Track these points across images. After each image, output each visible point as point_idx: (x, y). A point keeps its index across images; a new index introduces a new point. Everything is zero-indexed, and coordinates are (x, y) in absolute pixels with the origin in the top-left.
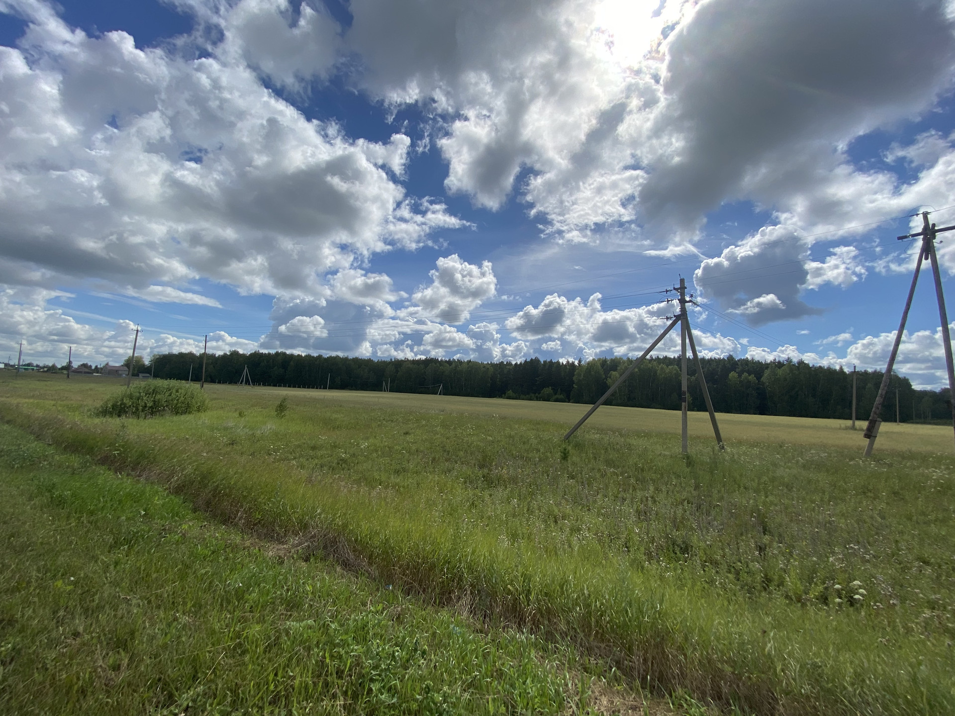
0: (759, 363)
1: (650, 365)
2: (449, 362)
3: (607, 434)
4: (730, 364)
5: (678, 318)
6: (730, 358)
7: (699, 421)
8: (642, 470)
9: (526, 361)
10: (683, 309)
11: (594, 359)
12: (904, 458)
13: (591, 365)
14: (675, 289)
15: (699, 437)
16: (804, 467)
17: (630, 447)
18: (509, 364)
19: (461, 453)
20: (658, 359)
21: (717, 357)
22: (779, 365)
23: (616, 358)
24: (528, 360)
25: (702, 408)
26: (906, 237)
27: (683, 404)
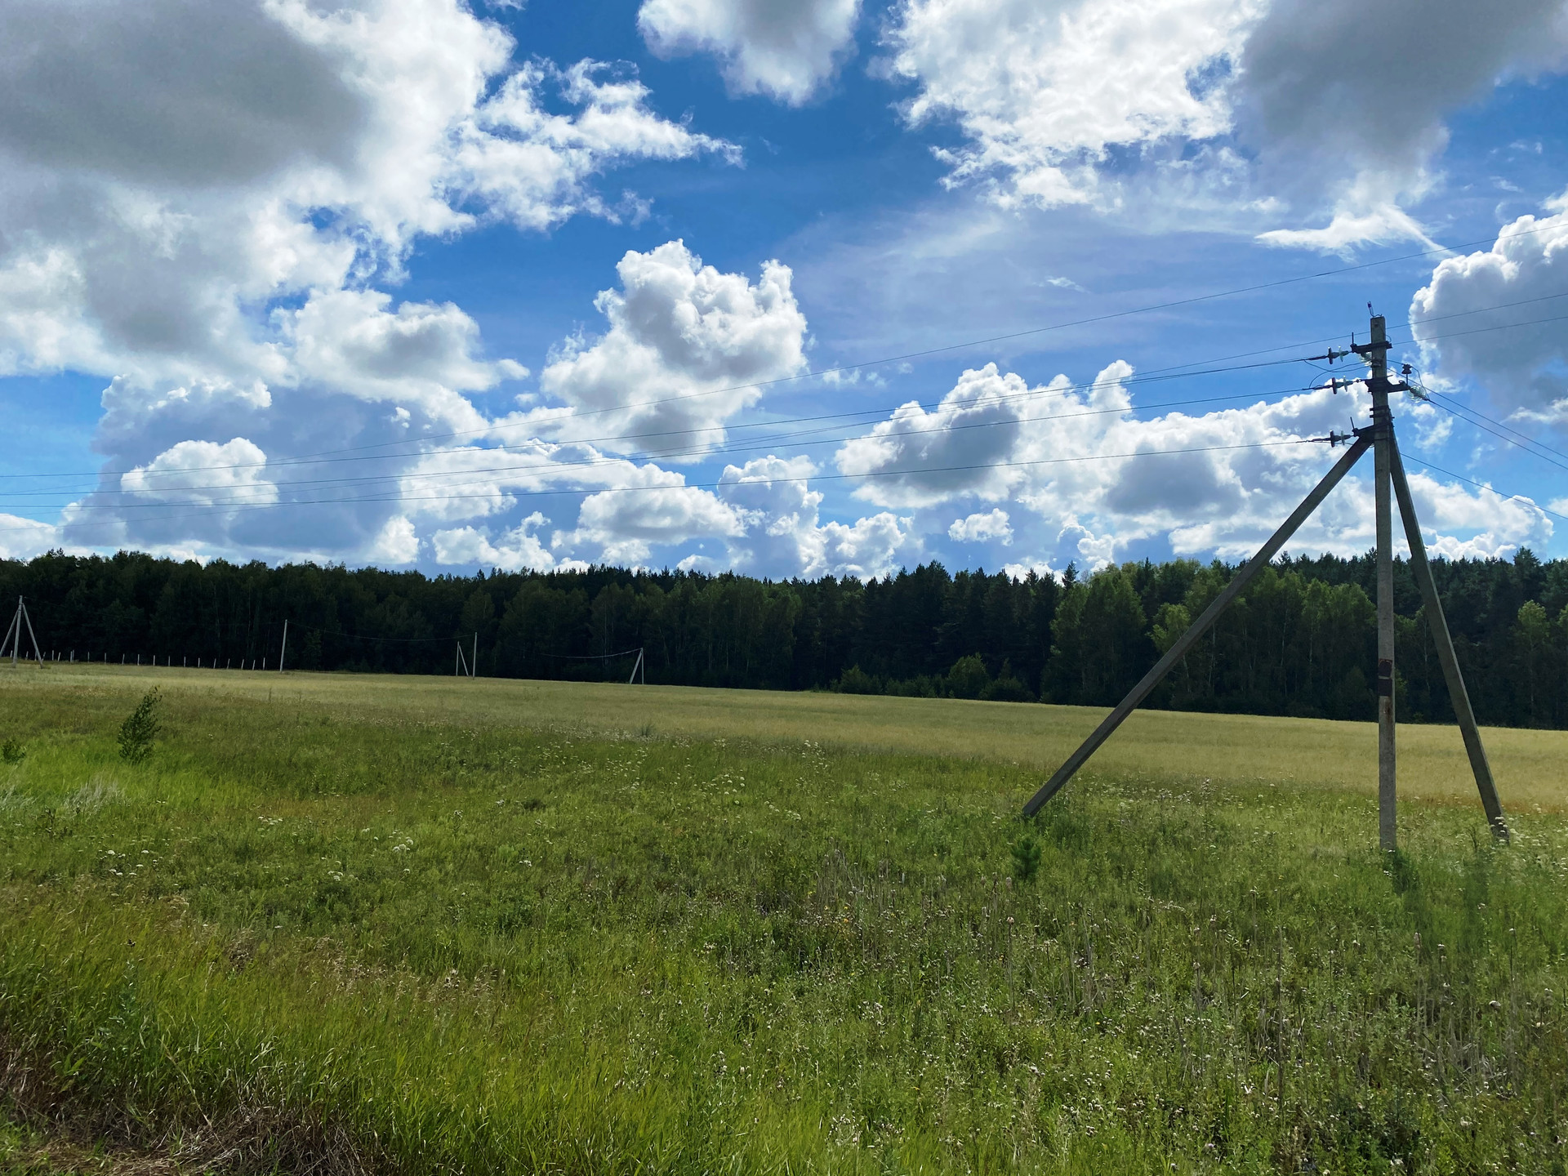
1: (1280, 584)
2: (665, 581)
3: (1154, 795)
4: (1525, 578)
5: (1365, 437)
6: (1524, 558)
7: (1431, 750)
8: (1262, 904)
9: (902, 575)
10: (1381, 412)
11: (1111, 568)
13: (1106, 583)
14: (1355, 348)
15: (1431, 802)
17: (1223, 834)
18: (851, 584)
19: (706, 865)
24: (911, 570)
25: (1436, 712)
27: (1383, 699)
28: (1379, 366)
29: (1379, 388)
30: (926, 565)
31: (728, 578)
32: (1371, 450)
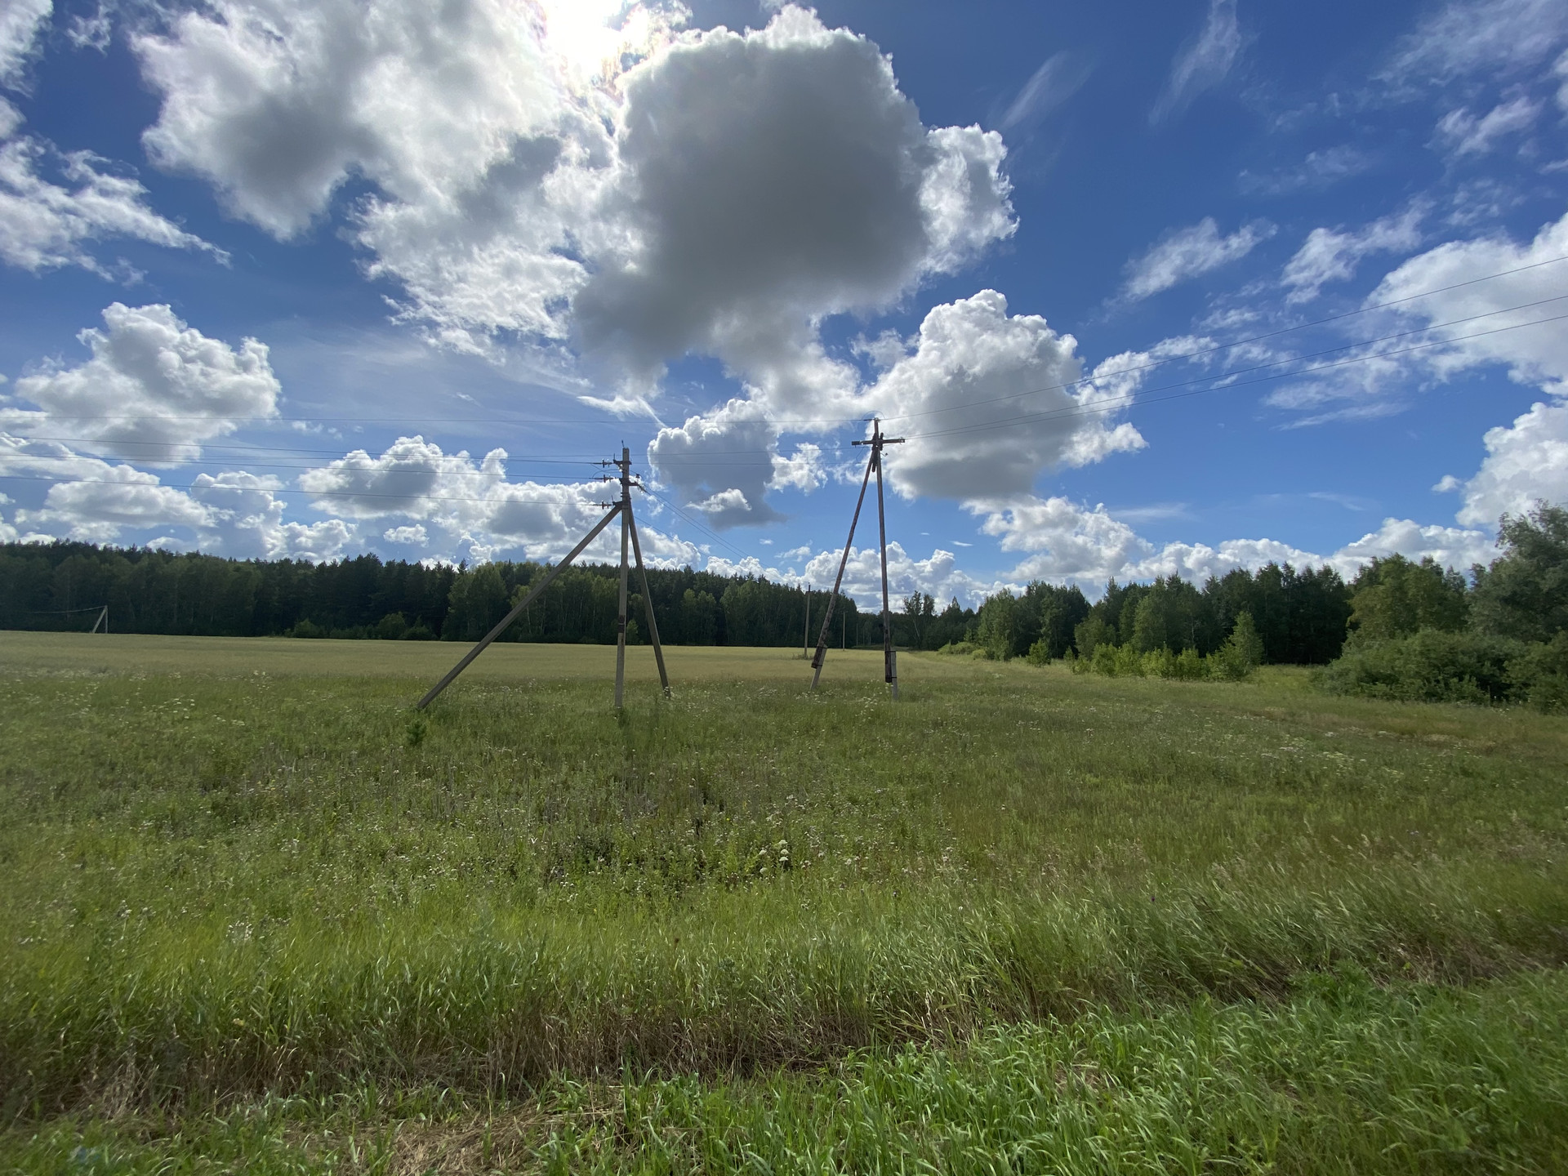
0: (719, 578)
1: (582, 577)
2: (131, 555)
3: (499, 690)
4: (688, 579)
5: (618, 507)
6: (688, 570)
7: (640, 658)
8: (553, 742)
9: (346, 561)
10: (626, 495)
11: (488, 563)
12: (844, 688)
13: (484, 573)
14: (615, 462)
15: (640, 682)
16: (754, 709)
17: (537, 708)
18: (307, 565)
20: (593, 567)
21: (672, 567)
22: (739, 581)
23: (528, 563)
24: (353, 558)
25: (642, 638)
26: (858, 443)
27: (620, 635)
28: (626, 472)
29: (625, 482)
30: (364, 556)
31: (194, 556)
32: (620, 514)
